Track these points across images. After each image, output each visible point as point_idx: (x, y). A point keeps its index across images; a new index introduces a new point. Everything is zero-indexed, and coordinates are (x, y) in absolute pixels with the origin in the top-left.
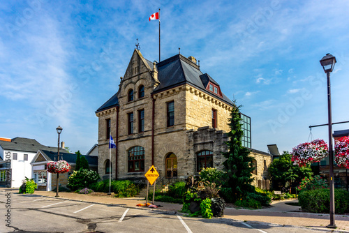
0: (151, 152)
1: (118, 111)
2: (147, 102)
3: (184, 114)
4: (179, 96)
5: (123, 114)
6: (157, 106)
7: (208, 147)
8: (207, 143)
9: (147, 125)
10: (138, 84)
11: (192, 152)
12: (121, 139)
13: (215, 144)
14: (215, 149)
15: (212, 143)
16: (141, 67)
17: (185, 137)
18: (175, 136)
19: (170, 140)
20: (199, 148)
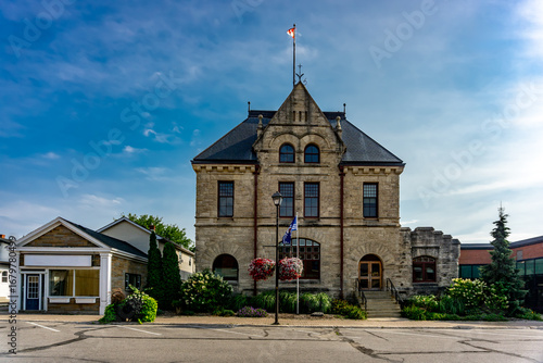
0: (337, 250)
1: (256, 173)
2: (326, 172)
3: (396, 205)
4: (388, 179)
5: (269, 181)
6: (347, 184)
7: (432, 253)
8: (430, 248)
9: (328, 209)
10: (306, 140)
11: (409, 257)
12: (263, 222)
13: (441, 251)
14: (442, 256)
15: (437, 248)
16: (314, 114)
17: (398, 236)
18: (381, 233)
19: (371, 237)
20: (419, 253)
